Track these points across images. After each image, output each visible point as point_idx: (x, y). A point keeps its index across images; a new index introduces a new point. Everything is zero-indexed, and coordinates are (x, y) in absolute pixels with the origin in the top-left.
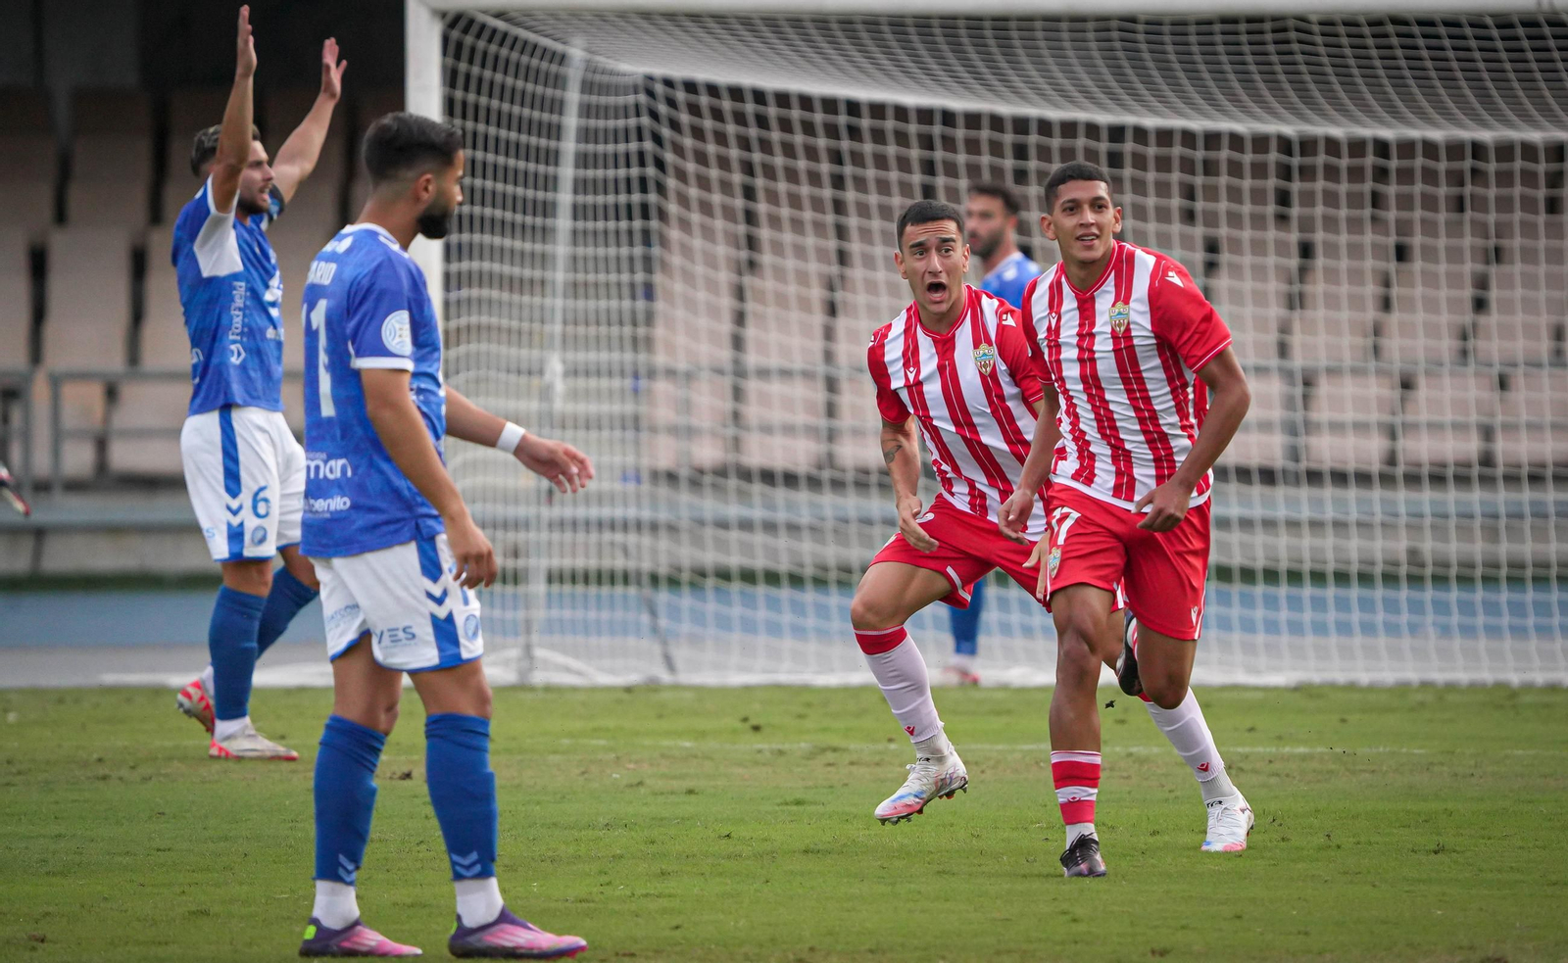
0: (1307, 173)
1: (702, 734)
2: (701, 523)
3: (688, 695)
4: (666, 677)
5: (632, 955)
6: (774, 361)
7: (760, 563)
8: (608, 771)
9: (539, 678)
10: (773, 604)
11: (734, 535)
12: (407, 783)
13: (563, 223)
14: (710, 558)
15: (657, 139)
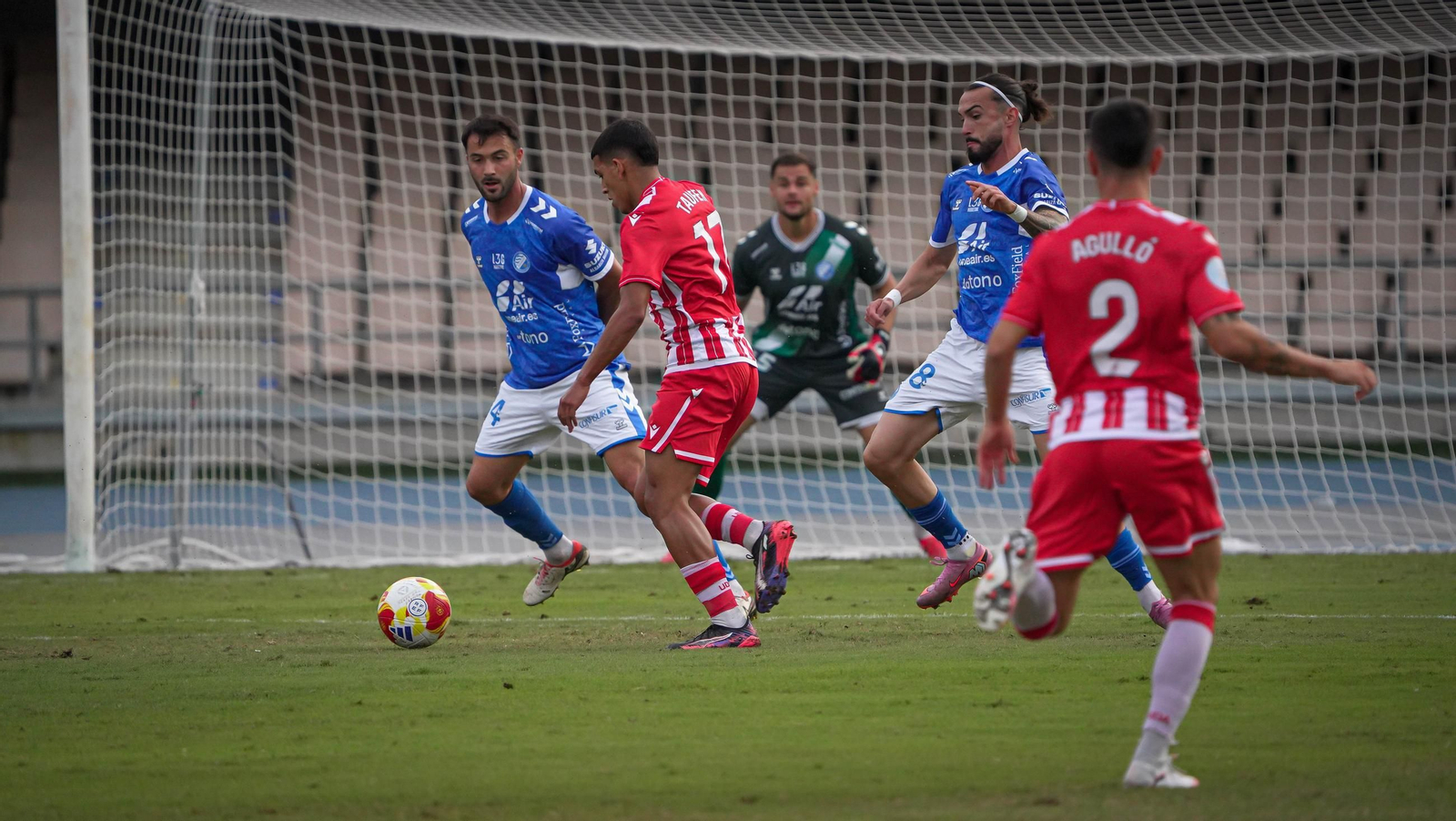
0: (872, 93)
1: (334, 612)
2: (323, 423)
3: (324, 576)
4: (303, 562)
5: (273, 812)
6: (391, 276)
7: (376, 457)
8: (251, 647)
9: (184, 565)
10: (388, 494)
11: (353, 433)
12: (69, 659)
13: (202, 153)
14: (330, 454)
15: (282, 77)
